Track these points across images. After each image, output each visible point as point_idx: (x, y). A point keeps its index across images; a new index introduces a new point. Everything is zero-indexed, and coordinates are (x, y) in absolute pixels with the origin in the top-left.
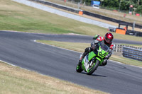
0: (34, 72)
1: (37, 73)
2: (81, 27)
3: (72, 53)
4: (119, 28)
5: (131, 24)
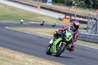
0: (7, 49)
1: (9, 50)
2: (39, 18)
3: (33, 35)
4: (65, 18)
5: (74, 15)
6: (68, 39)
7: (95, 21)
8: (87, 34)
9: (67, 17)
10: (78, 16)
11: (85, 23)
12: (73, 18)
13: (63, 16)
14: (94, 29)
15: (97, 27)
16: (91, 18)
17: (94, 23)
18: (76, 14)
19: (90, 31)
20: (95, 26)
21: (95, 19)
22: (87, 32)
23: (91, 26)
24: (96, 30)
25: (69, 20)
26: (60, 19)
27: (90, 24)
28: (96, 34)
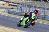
4: (6, 4)
5: (10, 2)
6: (33, 18)
7: (21, 5)
8: (17, 11)
9: (7, 3)
10: (12, 3)
11: (16, 6)
12: (10, 4)
13: (5, 3)
14: (21, 9)
15: (22, 8)
16: (19, 4)
17: (21, 6)
18: (11, 2)
19: (18, 10)
20: (21, 8)
21: (21, 4)
22: (17, 10)
23: (19, 8)
24: (22, 9)
25: (8, 5)
26: (4, 4)
27: (19, 7)
28: (22, 11)
